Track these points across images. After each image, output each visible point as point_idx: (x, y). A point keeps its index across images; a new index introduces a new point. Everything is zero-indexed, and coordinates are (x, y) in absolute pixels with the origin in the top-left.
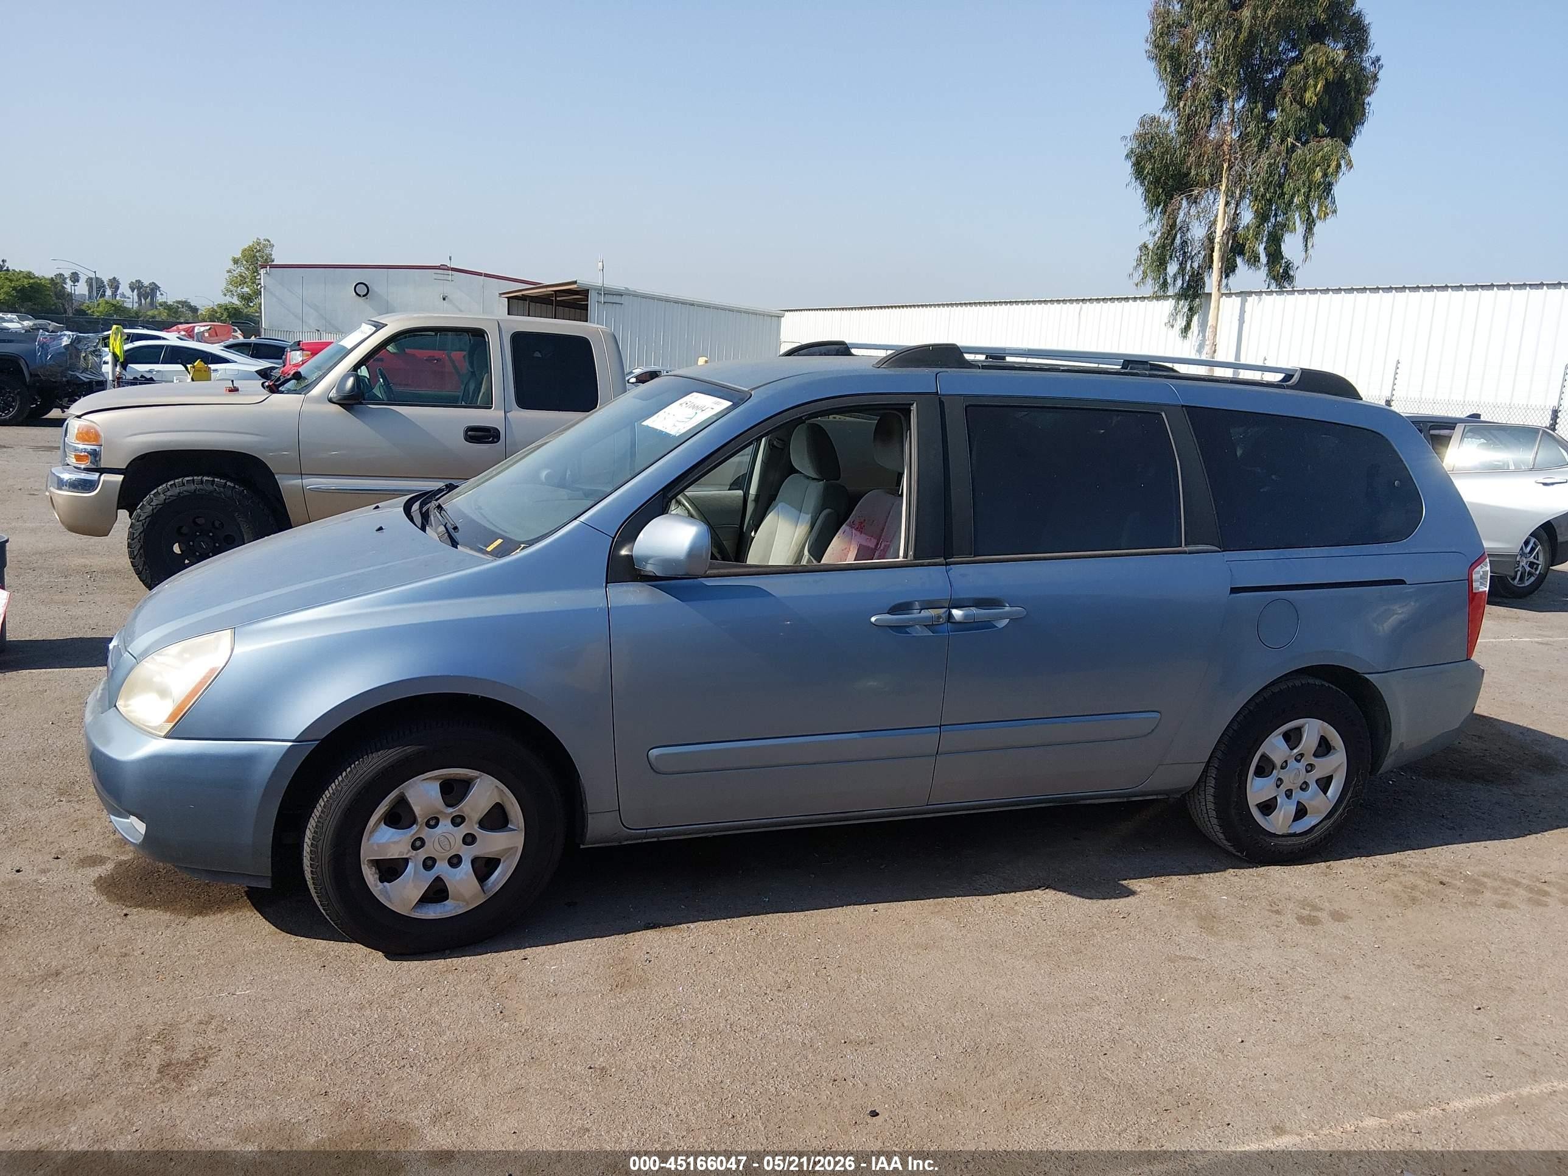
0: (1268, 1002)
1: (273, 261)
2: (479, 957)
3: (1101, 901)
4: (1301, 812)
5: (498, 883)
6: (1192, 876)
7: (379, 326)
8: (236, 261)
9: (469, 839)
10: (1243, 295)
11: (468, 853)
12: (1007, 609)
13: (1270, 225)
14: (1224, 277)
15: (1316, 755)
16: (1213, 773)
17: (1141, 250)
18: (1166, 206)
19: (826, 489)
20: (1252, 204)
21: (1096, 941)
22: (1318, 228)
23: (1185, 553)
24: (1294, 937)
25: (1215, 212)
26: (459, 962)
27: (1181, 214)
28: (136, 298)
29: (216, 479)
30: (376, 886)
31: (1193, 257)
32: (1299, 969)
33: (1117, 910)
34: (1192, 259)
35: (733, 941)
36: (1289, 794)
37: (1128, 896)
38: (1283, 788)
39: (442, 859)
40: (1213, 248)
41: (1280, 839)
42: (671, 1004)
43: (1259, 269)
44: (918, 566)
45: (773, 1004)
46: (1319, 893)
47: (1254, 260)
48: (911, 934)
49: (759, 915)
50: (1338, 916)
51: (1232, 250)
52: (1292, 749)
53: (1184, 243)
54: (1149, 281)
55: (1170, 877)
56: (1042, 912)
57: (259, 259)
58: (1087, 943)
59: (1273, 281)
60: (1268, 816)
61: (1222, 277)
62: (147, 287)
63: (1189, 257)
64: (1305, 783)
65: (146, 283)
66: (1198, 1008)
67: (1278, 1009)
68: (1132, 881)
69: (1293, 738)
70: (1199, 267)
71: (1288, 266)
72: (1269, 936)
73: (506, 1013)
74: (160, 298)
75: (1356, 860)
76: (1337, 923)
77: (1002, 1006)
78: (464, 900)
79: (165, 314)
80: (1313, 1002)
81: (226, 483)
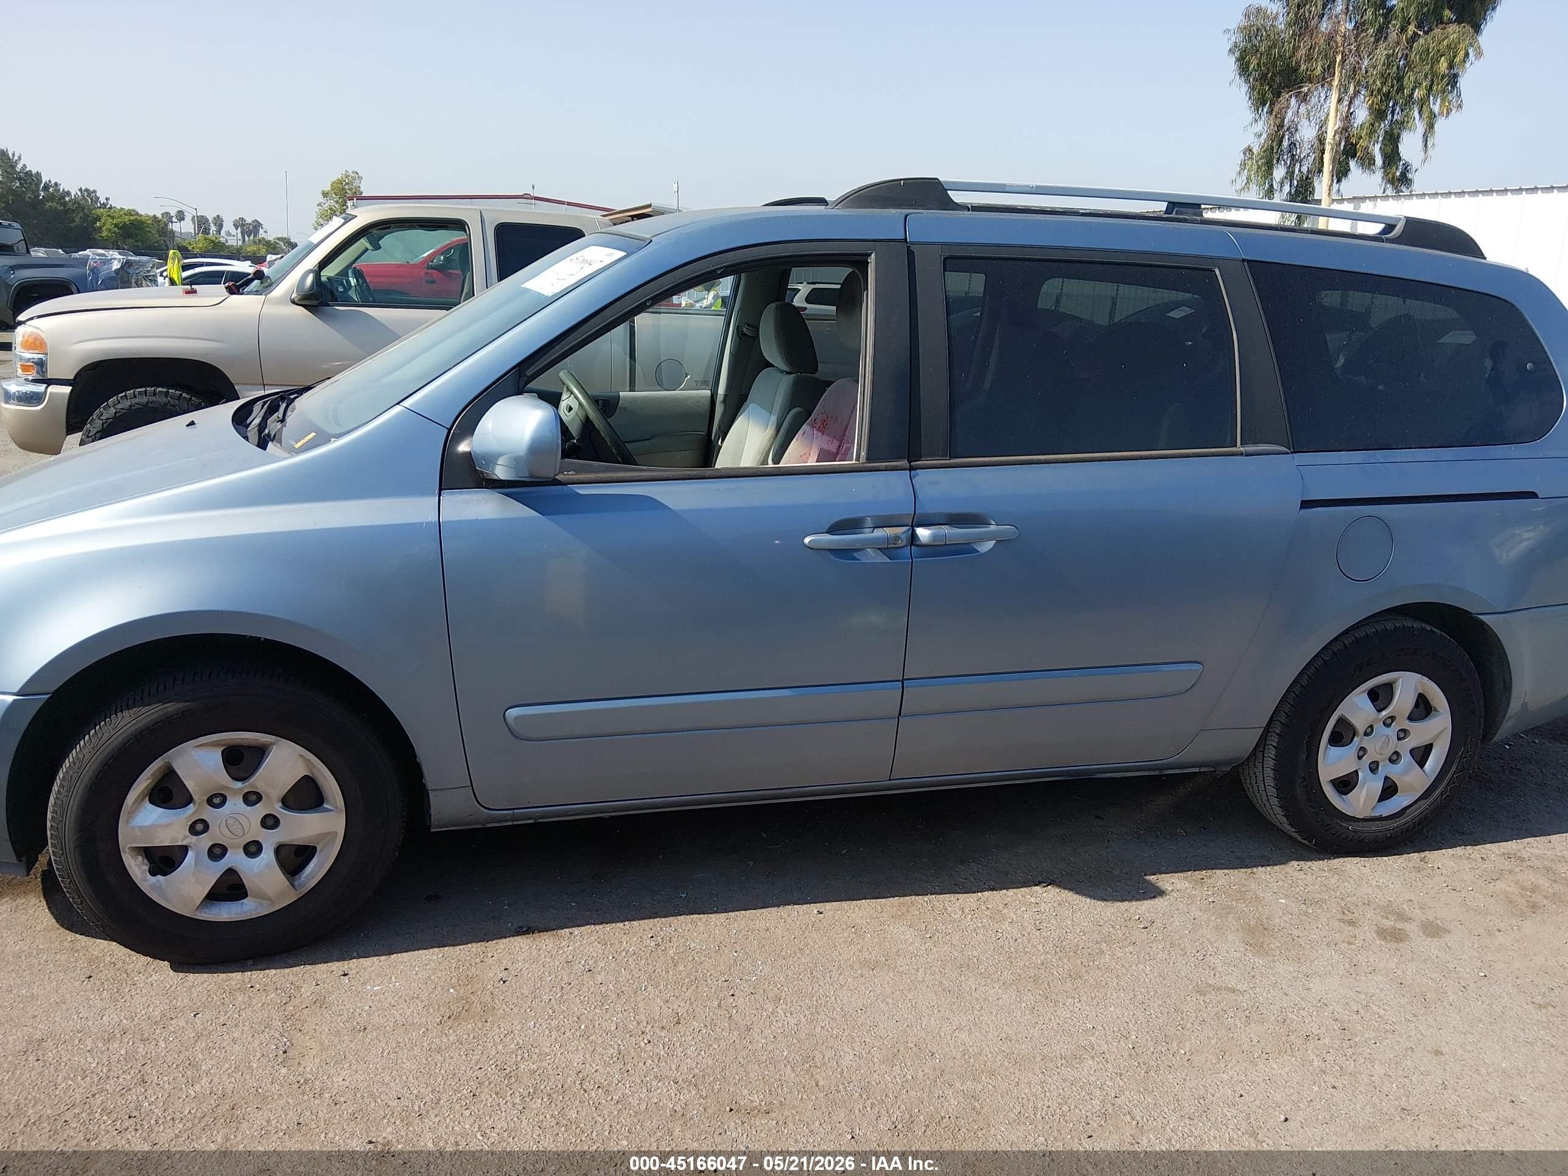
0: (1329, 1057)
1: (362, 194)
2: (287, 970)
3: (1118, 904)
4: (1389, 790)
5: (313, 878)
6: (1243, 870)
7: (348, 219)
8: (325, 195)
9: (270, 822)
10: (1356, 201)
11: (270, 840)
12: (993, 527)
13: (1387, 122)
14: (1335, 181)
15: (1411, 718)
16: (1273, 740)
17: (1245, 153)
18: (1272, 104)
19: (796, 383)
20: (1367, 99)
21: (1102, 961)
22: (1440, 124)
23: (1241, 454)
24: (1371, 960)
25: (1326, 111)
26: (261, 976)
27: (1290, 114)
28: (240, 235)
29: (170, 391)
30: (145, 880)
31: (1302, 160)
32: (1375, 1008)
33: (1137, 917)
34: (1300, 162)
35: (624, 954)
36: (1374, 767)
37: (1154, 897)
38: (1367, 760)
39: (235, 847)
40: (1324, 150)
41: (1360, 824)
42: (513, 1046)
43: (1374, 172)
44: (872, 471)
45: (650, 1048)
46: (1408, 897)
47: (1368, 162)
48: (859, 946)
49: (668, 917)
50: (1432, 930)
51: (1345, 152)
52: (1380, 711)
53: (1293, 144)
54: (1254, 187)
55: (1214, 871)
56: (1038, 917)
57: (348, 191)
58: (1091, 964)
59: (1389, 186)
60: (1346, 794)
61: (1333, 181)
62: (250, 224)
63: (1297, 161)
64: (1396, 753)
65: (249, 220)
66: (1230, 1065)
67: (1341, 1068)
68: (1163, 875)
69: (1381, 697)
70: (1308, 171)
71: (1406, 168)
72: (1336, 957)
73: (290, 1054)
74: (262, 234)
75: (1459, 851)
76: (1430, 939)
77: (958, 1057)
78: (268, 899)
79: (264, 250)
80: (1390, 1059)
81: (181, 395)
